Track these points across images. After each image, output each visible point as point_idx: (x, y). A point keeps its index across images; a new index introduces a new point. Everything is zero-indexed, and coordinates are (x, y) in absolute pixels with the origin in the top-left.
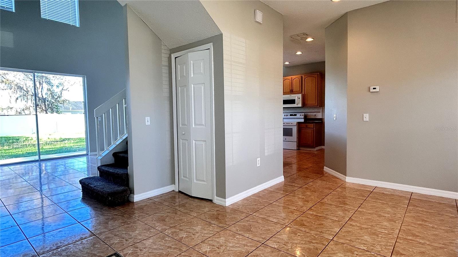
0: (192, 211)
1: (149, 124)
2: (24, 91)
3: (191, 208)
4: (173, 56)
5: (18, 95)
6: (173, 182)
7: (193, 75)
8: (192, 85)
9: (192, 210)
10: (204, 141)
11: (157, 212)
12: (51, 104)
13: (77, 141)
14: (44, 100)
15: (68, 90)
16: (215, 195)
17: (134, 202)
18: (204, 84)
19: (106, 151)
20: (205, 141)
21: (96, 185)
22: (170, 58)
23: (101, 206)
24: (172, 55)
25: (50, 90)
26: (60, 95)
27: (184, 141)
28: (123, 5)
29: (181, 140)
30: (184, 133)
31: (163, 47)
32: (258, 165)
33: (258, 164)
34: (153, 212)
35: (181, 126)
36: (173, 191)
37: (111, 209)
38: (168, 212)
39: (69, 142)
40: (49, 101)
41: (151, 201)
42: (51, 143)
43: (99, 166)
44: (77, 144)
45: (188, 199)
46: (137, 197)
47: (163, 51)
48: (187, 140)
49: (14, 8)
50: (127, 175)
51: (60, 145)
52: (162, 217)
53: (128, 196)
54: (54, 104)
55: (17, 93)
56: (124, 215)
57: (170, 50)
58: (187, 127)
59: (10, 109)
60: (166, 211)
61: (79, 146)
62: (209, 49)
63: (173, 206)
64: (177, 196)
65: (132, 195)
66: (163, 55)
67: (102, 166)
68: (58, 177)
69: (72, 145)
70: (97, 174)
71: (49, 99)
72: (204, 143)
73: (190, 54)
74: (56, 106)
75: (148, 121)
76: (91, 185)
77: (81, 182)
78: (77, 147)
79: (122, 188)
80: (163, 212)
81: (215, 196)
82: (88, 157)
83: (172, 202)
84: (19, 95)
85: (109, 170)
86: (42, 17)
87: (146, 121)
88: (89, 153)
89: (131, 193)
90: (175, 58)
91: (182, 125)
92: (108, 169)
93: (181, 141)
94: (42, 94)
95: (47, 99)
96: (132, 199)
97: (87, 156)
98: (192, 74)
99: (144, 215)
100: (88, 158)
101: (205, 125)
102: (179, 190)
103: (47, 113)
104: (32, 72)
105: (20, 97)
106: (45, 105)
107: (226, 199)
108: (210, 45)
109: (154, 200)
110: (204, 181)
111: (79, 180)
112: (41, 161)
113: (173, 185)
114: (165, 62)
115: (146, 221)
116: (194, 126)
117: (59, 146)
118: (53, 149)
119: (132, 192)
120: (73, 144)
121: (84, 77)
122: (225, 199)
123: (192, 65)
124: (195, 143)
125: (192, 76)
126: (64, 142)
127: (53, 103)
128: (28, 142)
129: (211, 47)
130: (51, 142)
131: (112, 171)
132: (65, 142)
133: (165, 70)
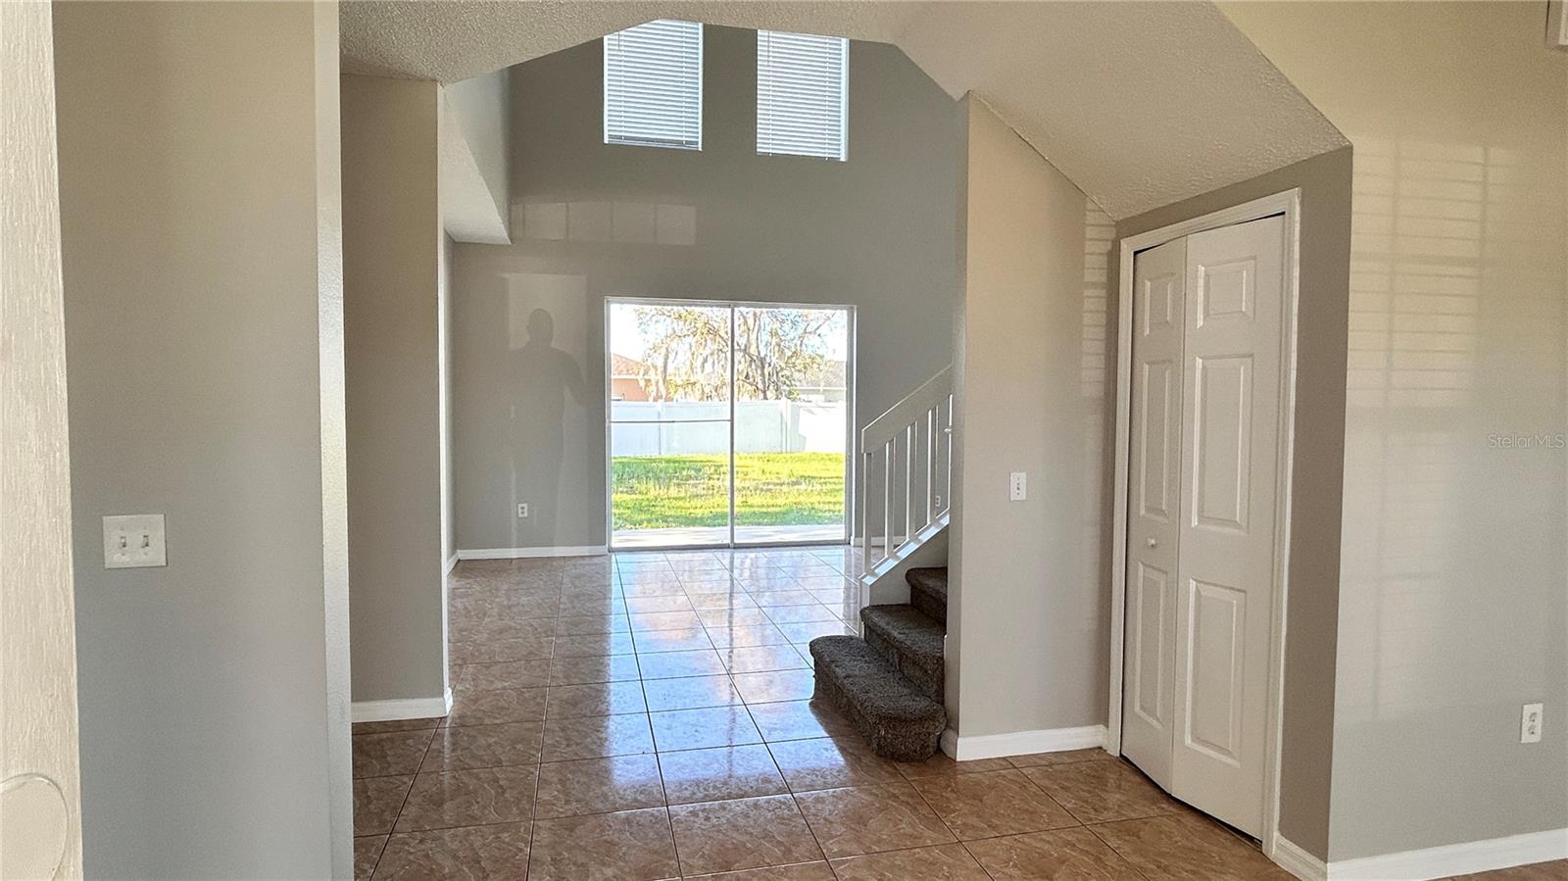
0: (1166, 869)
1: (1023, 496)
2: (720, 340)
3: (1163, 855)
4: (1127, 248)
5: (708, 352)
6: (1101, 716)
7: (1204, 320)
8: (1199, 361)
9: (1164, 862)
10: (1239, 590)
11: (1028, 829)
12: (777, 373)
13: (829, 487)
14: (762, 363)
15: (818, 332)
16: (1276, 826)
17: (955, 761)
18: (1252, 355)
19: (887, 559)
20: (1244, 592)
21: (850, 672)
22: (1114, 256)
23: (858, 749)
24: (1124, 244)
25: (777, 334)
26: (798, 348)
27: (1155, 575)
28: (957, 93)
29: (1141, 567)
30: (1153, 542)
31: (1091, 218)
32: (1526, 738)
33: (1525, 729)
34: (1017, 826)
35: (1143, 512)
36: (1100, 748)
37: (883, 769)
38: (1067, 843)
39: (810, 488)
40: (772, 364)
41: (1010, 773)
42: (765, 489)
43: (865, 608)
44: (829, 499)
45: (1154, 804)
46: (969, 748)
47: (1090, 232)
48: (1166, 573)
49: (700, 141)
50: (940, 661)
51: (787, 498)
52: (1043, 856)
53: (940, 737)
54: (784, 372)
55: (706, 345)
56: (919, 807)
57: (1118, 224)
58: (1166, 521)
59: (690, 386)
60: (1062, 835)
61: (832, 507)
62: (1283, 213)
63: (1091, 820)
64: (1112, 778)
65: (950, 733)
66: (1089, 247)
67: (874, 608)
68: (764, 609)
69: (815, 499)
70: (857, 631)
71: (774, 359)
72: (1235, 599)
73: (1194, 240)
74: (787, 378)
75: (1019, 485)
76: (836, 666)
77: (814, 646)
78: (827, 507)
79: (921, 704)
80: (1051, 839)
81: (1276, 834)
82: (850, 551)
83: (1087, 802)
84: (710, 352)
85: (889, 628)
86: (758, 150)
87: (1014, 486)
88: (852, 538)
89: (948, 726)
90: (1136, 253)
91: (1148, 509)
92: (888, 624)
93: (1140, 571)
94: (758, 347)
95: (768, 360)
96: (952, 748)
97: (847, 547)
98: (1200, 316)
99: (982, 830)
100: (848, 555)
101: (1244, 524)
102: (1121, 755)
103: (765, 398)
104: (729, 306)
105: (712, 354)
106: (763, 375)
107: (1328, 864)
108: (1291, 200)
109: (1024, 771)
110: (1228, 753)
111: (811, 640)
112: (734, 548)
113: (1101, 727)
114: (1094, 271)
115: (986, 854)
116: (1195, 522)
117: (783, 500)
118: (770, 510)
119: (951, 723)
120: (819, 498)
121: (852, 308)
122: (1326, 862)
123: (1201, 282)
124: (1198, 591)
125: (1200, 323)
126: (796, 487)
127: (782, 369)
128: (718, 479)
129: (1291, 204)
130: (768, 484)
131: (899, 636)
132: (799, 487)
133: (1093, 303)
